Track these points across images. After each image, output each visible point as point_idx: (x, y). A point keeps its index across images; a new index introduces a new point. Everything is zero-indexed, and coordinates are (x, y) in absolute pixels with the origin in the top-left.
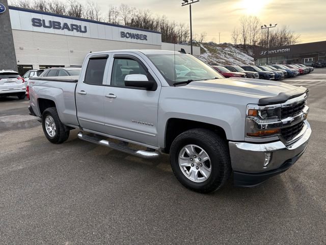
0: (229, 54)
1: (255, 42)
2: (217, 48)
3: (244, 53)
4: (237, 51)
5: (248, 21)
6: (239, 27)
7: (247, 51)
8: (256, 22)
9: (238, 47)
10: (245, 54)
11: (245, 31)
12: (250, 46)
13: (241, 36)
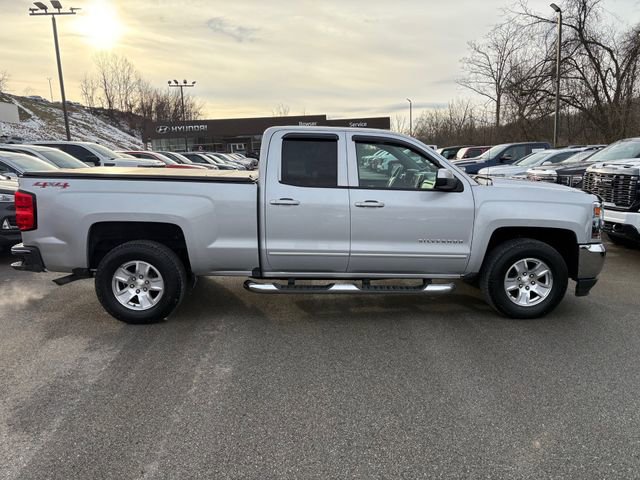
0: (84, 127)
1: (131, 106)
2: (54, 111)
3: (114, 126)
4: (99, 121)
5: (112, 64)
6: (94, 72)
7: (117, 122)
8: (126, 70)
9: (99, 114)
10: (116, 129)
11: (108, 81)
12: (122, 113)
13: (100, 93)
